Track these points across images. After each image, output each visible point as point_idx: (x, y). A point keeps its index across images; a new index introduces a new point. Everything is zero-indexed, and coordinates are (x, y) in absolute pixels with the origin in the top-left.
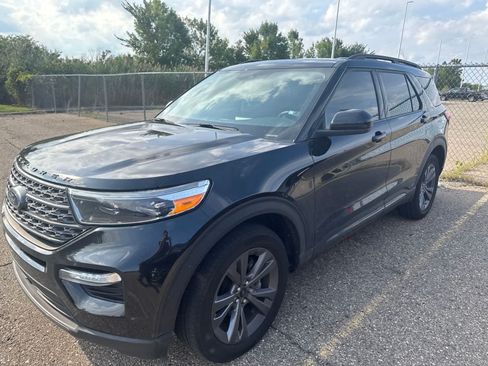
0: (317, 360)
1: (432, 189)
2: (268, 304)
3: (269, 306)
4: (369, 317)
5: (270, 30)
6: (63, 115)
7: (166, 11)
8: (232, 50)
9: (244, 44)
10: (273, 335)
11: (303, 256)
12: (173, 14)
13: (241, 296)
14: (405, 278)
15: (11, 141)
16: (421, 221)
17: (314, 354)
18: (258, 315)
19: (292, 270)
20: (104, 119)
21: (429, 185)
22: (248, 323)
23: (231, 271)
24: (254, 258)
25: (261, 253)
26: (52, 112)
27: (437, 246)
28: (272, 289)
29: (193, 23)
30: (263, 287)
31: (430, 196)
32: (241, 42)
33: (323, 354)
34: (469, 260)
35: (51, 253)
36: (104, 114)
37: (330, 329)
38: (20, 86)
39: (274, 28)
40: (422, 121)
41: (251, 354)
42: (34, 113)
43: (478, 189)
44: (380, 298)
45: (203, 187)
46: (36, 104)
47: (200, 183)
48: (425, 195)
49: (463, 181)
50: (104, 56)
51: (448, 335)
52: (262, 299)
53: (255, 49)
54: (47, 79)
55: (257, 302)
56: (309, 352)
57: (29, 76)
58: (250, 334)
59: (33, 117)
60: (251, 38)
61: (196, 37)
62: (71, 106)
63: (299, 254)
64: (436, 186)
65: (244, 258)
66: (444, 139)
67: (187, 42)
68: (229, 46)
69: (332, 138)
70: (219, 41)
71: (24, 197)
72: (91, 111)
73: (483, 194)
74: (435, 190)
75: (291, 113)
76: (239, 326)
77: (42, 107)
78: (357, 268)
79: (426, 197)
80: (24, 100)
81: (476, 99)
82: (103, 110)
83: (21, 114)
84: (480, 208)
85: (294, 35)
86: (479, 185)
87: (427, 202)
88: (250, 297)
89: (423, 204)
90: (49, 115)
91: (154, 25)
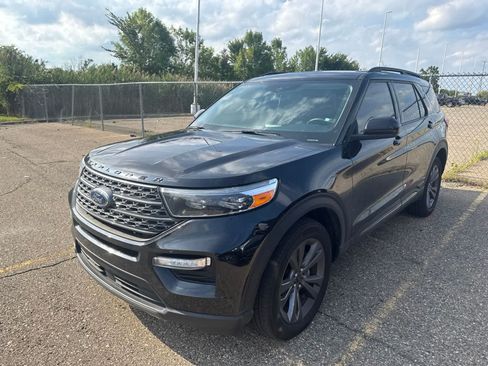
0: (365, 337)
1: (435, 189)
2: (316, 290)
3: (318, 291)
4: (401, 300)
5: (254, 39)
6: (56, 124)
7: (151, 21)
8: (217, 59)
9: (228, 53)
10: (321, 318)
11: (343, 247)
12: (158, 24)
13: (297, 281)
14: (425, 268)
15: (13, 150)
16: (429, 218)
17: (361, 332)
18: (309, 299)
19: (333, 260)
20: (99, 128)
21: (433, 185)
22: (302, 305)
23: (293, 258)
24: (307, 248)
25: (313, 243)
26: (45, 121)
27: (447, 239)
28: (320, 276)
29: (179, 32)
30: (311, 275)
31: (434, 195)
32: (225, 51)
33: (368, 331)
34: (478, 251)
35: (143, 244)
36: (99, 123)
37: (369, 312)
38: (10, 96)
39: (259, 37)
40: (429, 126)
41: (305, 333)
42: (26, 123)
43: (474, 189)
44: (406, 285)
45: (272, 186)
46: (26, 114)
47: (271, 181)
48: (430, 193)
49: (459, 181)
50: (86, 65)
51: (472, 313)
52: (312, 284)
53: (239, 58)
54: (39, 89)
55: (308, 287)
56: (355, 331)
57: (20, 86)
58: (304, 315)
59: (25, 126)
60: (236, 48)
61: (181, 46)
62: (64, 115)
63: (340, 244)
64: (439, 186)
65: (302, 247)
66: (446, 143)
67: (172, 51)
68: (215, 55)
69: (362, 142)
70: (204, 51)
71: (111, 197)
72: (84, 119)
73: (479, 193)
74: (438, 190)
75: (327, 120)
76: (296, 309)
77: (32, 116)
78: (380, 261)
79: (431, 197)
80: (14, 110)
81: (454, 105)
82: (98, 119)
83: (13, 123)
84: (479, 206)
85: (278, 44)
86: (473, 184)
87: (433, 201)
88: (303, 283)
89: (429, 203)
90: (41, 125)
91: (140, 35)
